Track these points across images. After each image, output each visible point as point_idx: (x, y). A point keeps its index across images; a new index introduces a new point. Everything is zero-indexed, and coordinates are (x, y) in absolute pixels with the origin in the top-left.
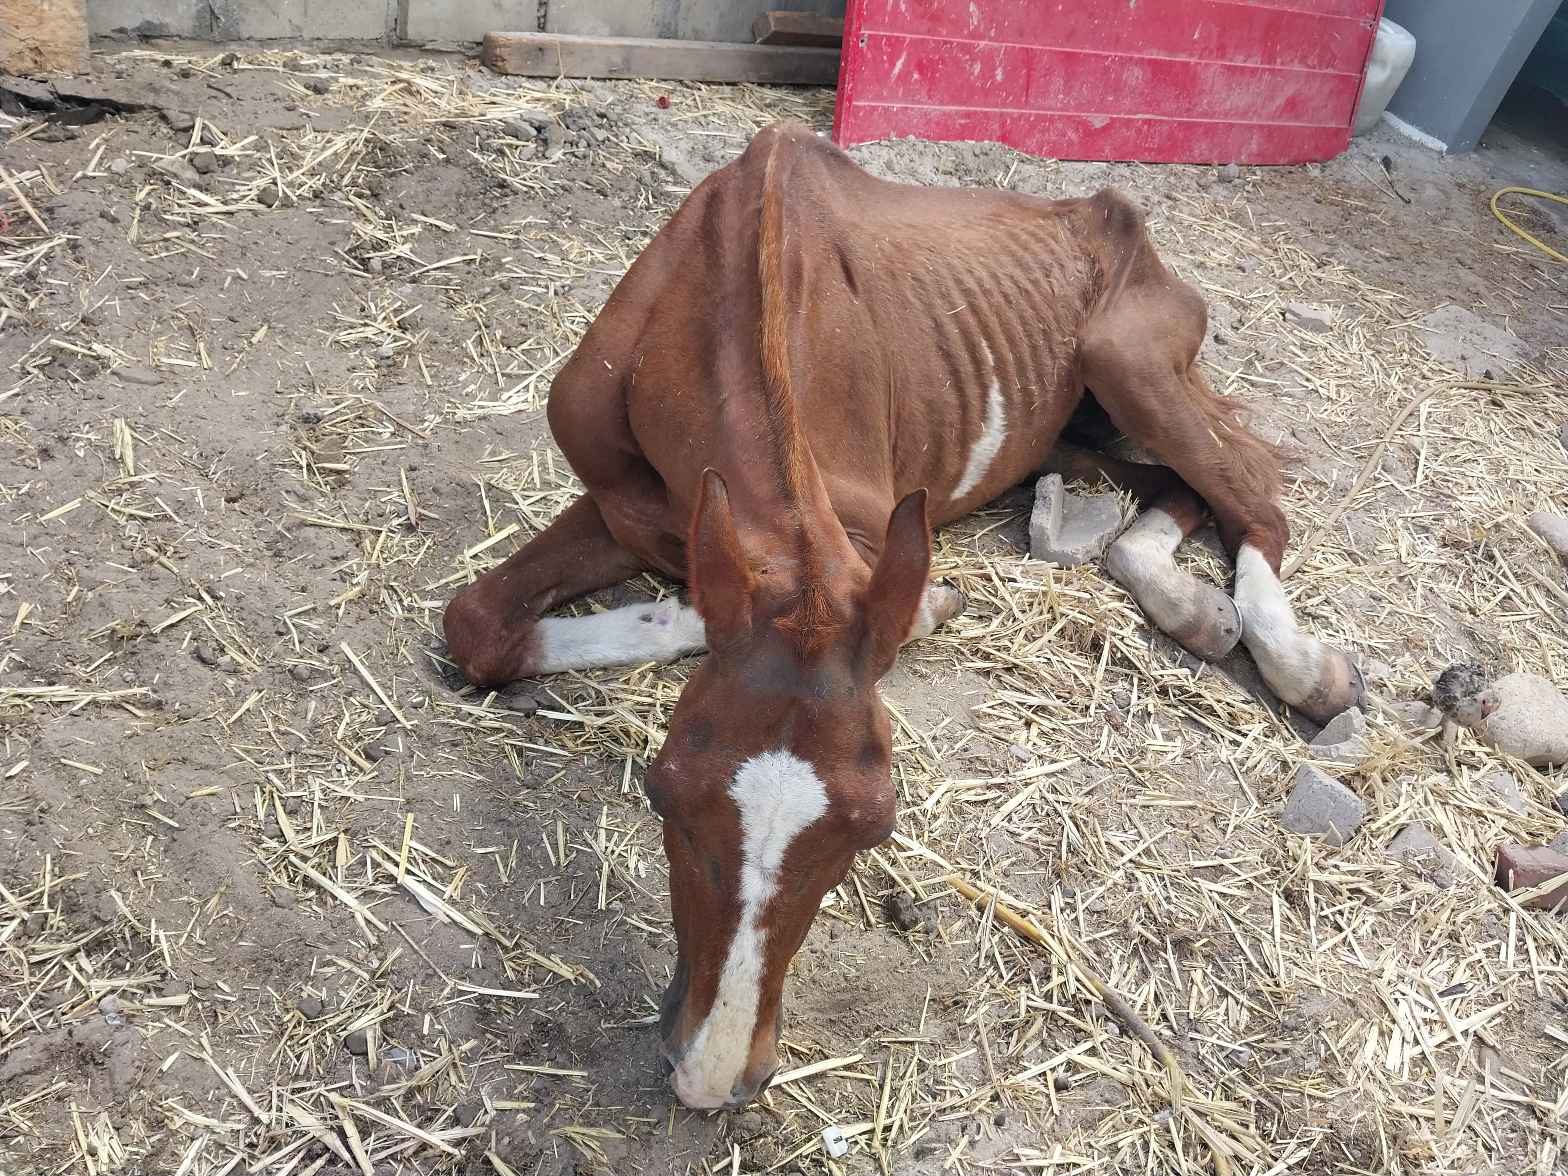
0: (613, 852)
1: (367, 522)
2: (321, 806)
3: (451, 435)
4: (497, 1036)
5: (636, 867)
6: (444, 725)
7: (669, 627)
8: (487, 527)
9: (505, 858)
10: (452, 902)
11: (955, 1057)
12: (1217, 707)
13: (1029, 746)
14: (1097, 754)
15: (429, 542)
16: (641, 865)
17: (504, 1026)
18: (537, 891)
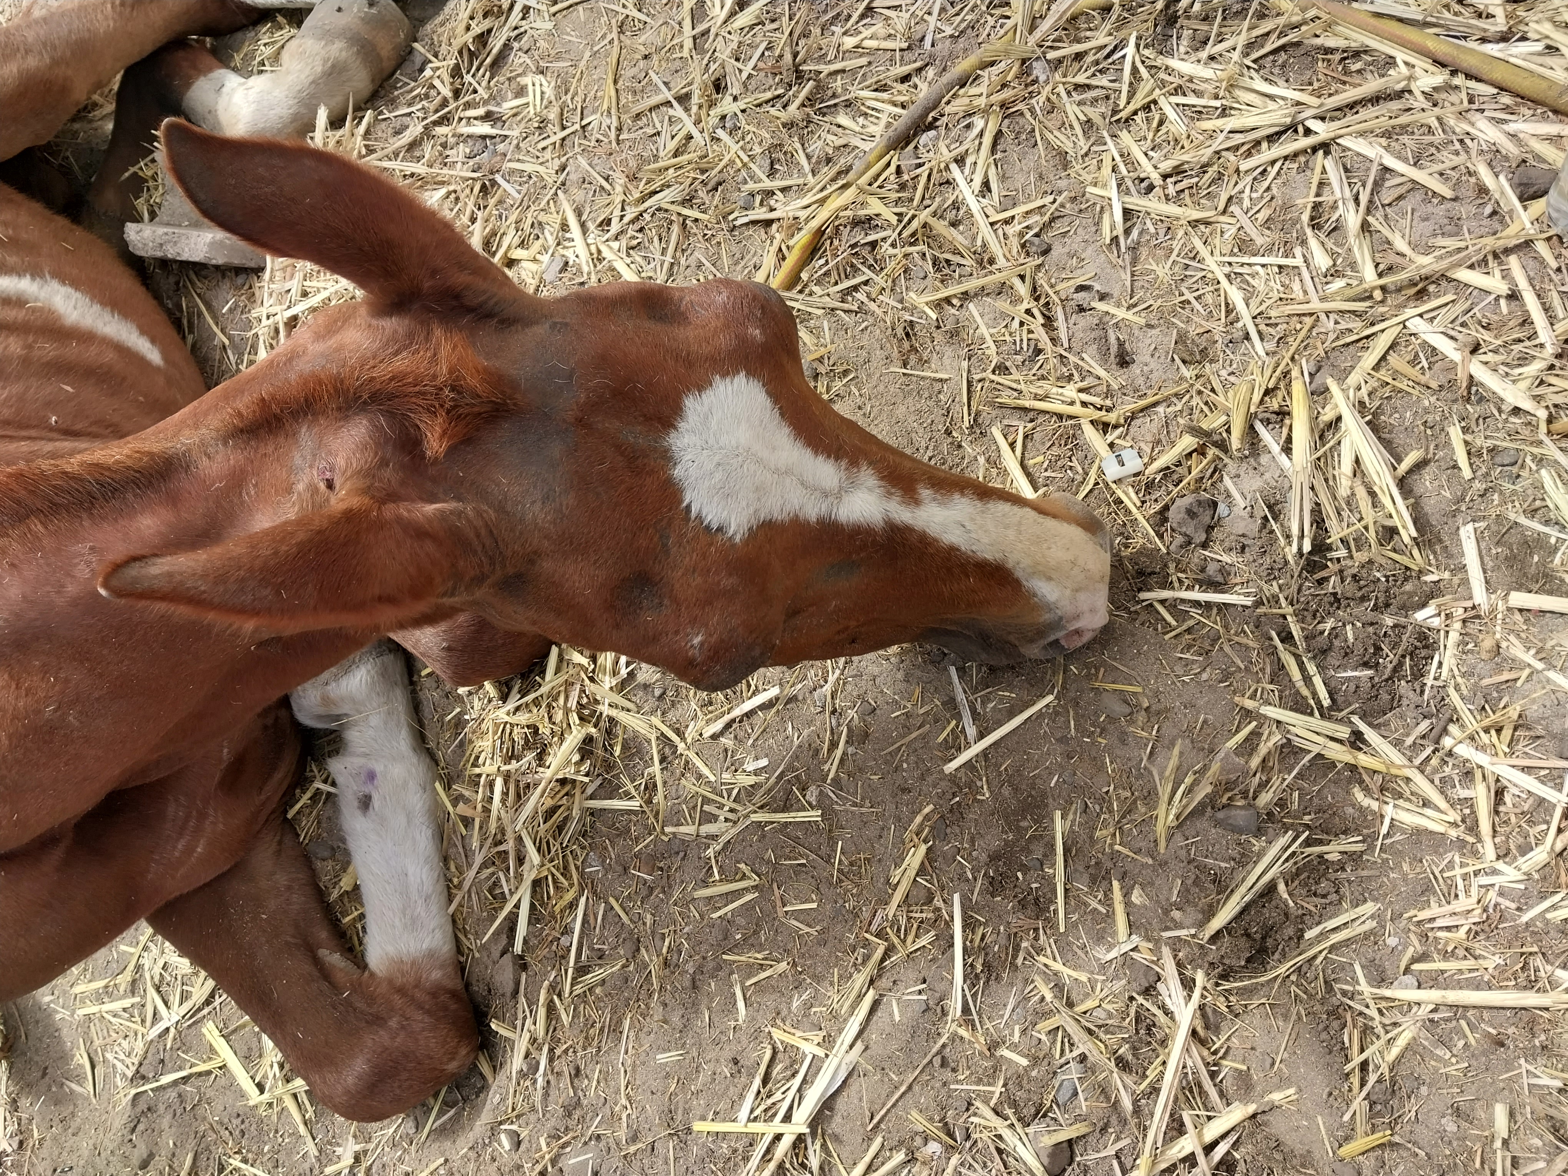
0: (732, 811)
4: (1017, 949)
5: (754, 773)
6: (546, 1095)
7: (378, 768)
8: (209, 1073)
9: (751, 969)
10: (828, 1042)
11: (983, 330)
12: (477, 30)
13: (545, 258)
14: (548, 173)
15: (236, 1162)
16: (750, 767)
17: (1003, 941)
18: (797, 915)
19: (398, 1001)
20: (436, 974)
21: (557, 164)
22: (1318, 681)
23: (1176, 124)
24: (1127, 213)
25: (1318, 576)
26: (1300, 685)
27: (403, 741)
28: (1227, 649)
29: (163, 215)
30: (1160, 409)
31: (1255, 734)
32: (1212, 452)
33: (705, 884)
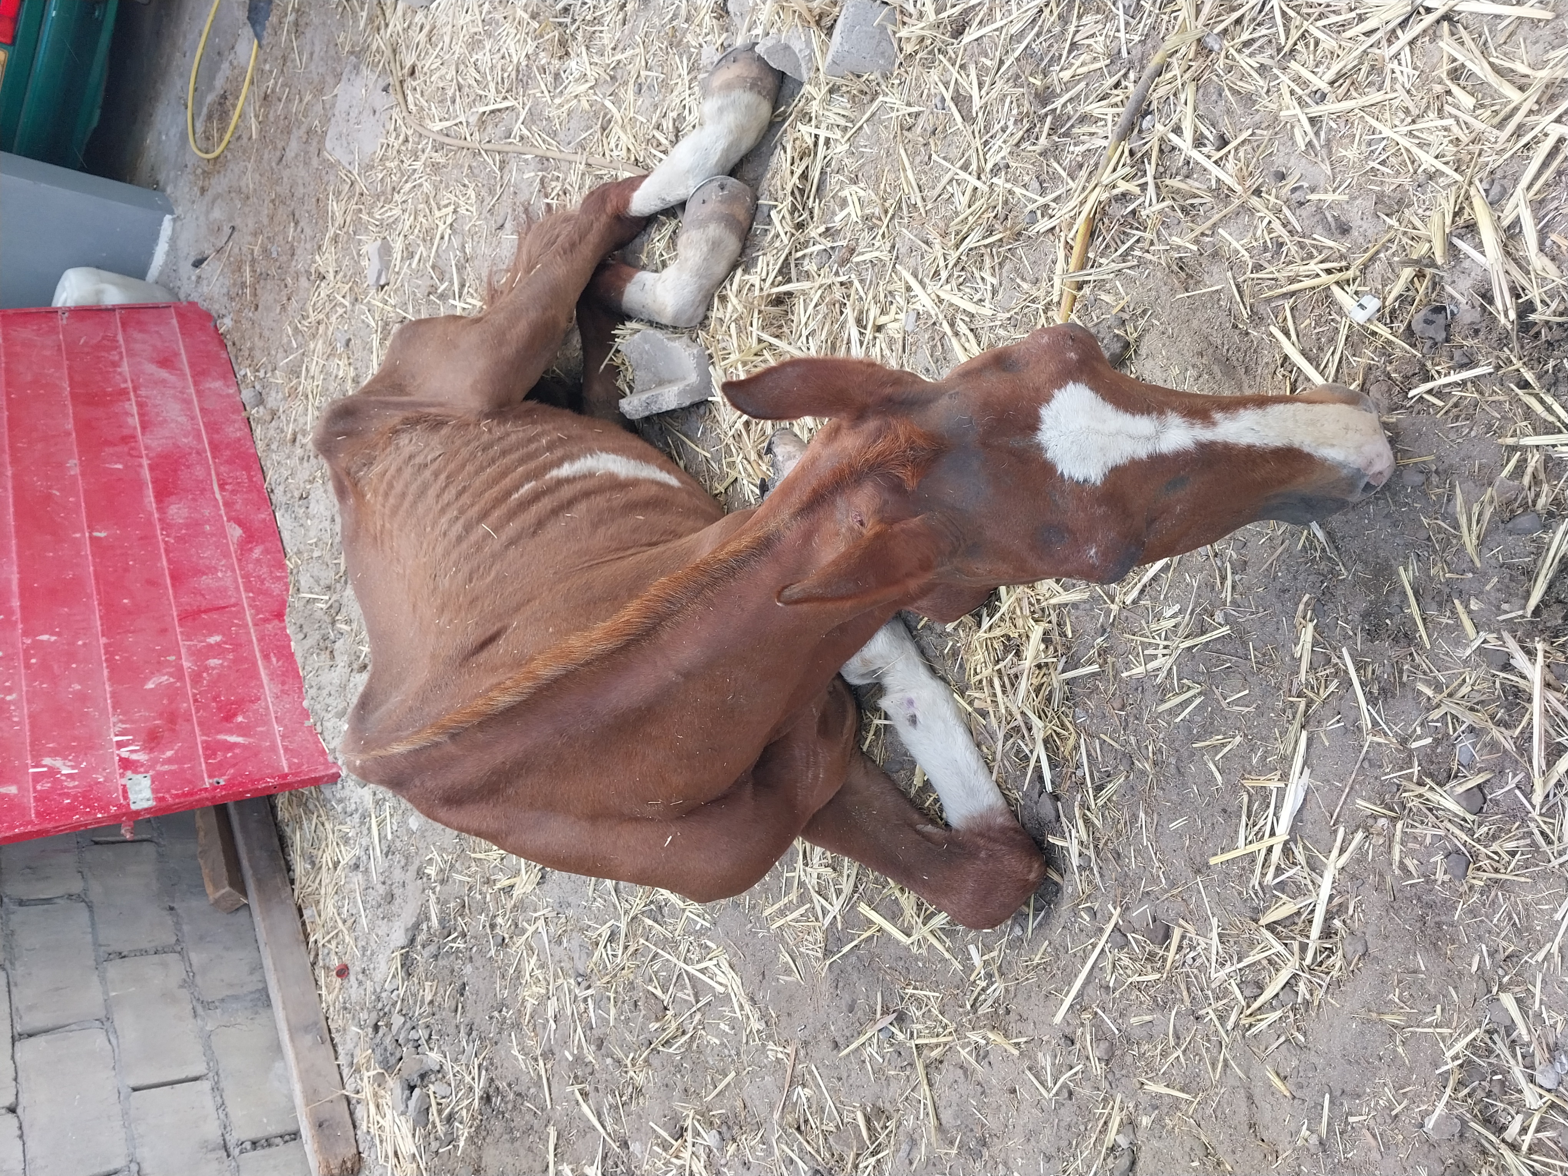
0: (1166, 647)
1: (911, 1064)
2: (1240, 960)
3: (783, 1024)
4: (1401, 672)
5: (1173, 616)
6: (1101, 876)
7: (913, 696)
8: (872, 937)
9: (1216, 749)
10: (1285, 777)
11: (1235, 244)
12: (798, 173)
13: (902, 316)
14: (885, 256)
15: (910, 991)
16: (1168, 613)
17: (1389, 669)
18: (1236, 702)
19: (981, 842)
20: (1000, 820)
21: (888, 245)
22: (1557, 407)
23: (1328, 43)
24: (1312, 121)
25: (1532, 333)
26: (1545, 415)
27: (923, 674)
28: (1487, 408)
29: (637, 386)
30: (1382, 255)
31: (1523, 463)
32: (1429, 271)
33: (1163, 701)
